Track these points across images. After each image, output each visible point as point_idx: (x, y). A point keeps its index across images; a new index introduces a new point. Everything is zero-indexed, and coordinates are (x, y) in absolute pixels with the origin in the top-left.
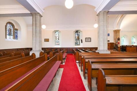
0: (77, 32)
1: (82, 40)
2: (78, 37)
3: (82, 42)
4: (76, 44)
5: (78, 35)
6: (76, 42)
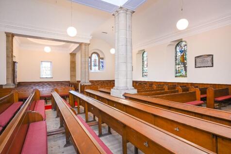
6: (177, 70)
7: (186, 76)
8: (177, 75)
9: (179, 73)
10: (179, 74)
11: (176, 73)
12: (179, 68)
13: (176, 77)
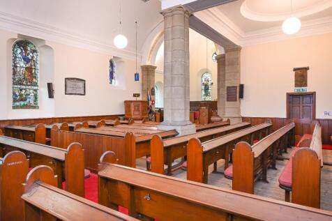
0: (23, 44)
1: (50, 86)
2: (29, 69)
3: (51, 96)
4: (20, 100)
5: (27, 60)
6: (18, 94)
7: (35, 107)
8: (18, 104)
9: (21, 100)
10: (22, 103)
11: (15, 100)
12: (21, 90)
13: (14, 108)
